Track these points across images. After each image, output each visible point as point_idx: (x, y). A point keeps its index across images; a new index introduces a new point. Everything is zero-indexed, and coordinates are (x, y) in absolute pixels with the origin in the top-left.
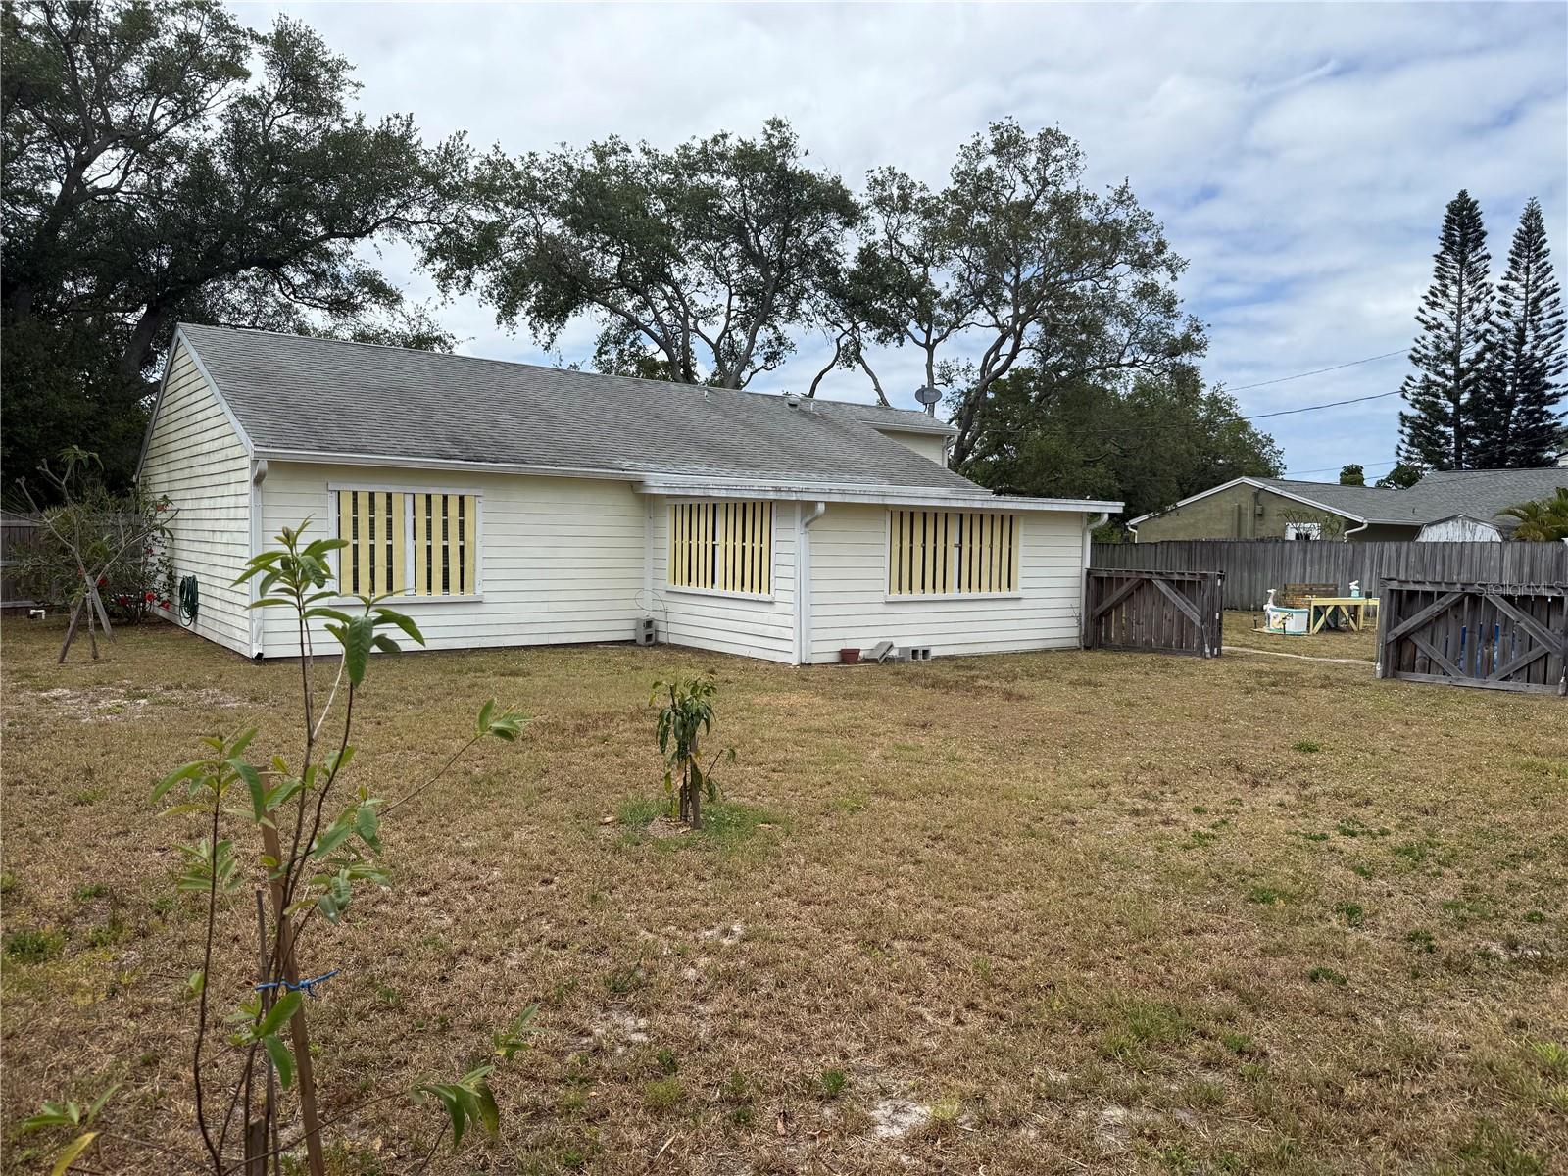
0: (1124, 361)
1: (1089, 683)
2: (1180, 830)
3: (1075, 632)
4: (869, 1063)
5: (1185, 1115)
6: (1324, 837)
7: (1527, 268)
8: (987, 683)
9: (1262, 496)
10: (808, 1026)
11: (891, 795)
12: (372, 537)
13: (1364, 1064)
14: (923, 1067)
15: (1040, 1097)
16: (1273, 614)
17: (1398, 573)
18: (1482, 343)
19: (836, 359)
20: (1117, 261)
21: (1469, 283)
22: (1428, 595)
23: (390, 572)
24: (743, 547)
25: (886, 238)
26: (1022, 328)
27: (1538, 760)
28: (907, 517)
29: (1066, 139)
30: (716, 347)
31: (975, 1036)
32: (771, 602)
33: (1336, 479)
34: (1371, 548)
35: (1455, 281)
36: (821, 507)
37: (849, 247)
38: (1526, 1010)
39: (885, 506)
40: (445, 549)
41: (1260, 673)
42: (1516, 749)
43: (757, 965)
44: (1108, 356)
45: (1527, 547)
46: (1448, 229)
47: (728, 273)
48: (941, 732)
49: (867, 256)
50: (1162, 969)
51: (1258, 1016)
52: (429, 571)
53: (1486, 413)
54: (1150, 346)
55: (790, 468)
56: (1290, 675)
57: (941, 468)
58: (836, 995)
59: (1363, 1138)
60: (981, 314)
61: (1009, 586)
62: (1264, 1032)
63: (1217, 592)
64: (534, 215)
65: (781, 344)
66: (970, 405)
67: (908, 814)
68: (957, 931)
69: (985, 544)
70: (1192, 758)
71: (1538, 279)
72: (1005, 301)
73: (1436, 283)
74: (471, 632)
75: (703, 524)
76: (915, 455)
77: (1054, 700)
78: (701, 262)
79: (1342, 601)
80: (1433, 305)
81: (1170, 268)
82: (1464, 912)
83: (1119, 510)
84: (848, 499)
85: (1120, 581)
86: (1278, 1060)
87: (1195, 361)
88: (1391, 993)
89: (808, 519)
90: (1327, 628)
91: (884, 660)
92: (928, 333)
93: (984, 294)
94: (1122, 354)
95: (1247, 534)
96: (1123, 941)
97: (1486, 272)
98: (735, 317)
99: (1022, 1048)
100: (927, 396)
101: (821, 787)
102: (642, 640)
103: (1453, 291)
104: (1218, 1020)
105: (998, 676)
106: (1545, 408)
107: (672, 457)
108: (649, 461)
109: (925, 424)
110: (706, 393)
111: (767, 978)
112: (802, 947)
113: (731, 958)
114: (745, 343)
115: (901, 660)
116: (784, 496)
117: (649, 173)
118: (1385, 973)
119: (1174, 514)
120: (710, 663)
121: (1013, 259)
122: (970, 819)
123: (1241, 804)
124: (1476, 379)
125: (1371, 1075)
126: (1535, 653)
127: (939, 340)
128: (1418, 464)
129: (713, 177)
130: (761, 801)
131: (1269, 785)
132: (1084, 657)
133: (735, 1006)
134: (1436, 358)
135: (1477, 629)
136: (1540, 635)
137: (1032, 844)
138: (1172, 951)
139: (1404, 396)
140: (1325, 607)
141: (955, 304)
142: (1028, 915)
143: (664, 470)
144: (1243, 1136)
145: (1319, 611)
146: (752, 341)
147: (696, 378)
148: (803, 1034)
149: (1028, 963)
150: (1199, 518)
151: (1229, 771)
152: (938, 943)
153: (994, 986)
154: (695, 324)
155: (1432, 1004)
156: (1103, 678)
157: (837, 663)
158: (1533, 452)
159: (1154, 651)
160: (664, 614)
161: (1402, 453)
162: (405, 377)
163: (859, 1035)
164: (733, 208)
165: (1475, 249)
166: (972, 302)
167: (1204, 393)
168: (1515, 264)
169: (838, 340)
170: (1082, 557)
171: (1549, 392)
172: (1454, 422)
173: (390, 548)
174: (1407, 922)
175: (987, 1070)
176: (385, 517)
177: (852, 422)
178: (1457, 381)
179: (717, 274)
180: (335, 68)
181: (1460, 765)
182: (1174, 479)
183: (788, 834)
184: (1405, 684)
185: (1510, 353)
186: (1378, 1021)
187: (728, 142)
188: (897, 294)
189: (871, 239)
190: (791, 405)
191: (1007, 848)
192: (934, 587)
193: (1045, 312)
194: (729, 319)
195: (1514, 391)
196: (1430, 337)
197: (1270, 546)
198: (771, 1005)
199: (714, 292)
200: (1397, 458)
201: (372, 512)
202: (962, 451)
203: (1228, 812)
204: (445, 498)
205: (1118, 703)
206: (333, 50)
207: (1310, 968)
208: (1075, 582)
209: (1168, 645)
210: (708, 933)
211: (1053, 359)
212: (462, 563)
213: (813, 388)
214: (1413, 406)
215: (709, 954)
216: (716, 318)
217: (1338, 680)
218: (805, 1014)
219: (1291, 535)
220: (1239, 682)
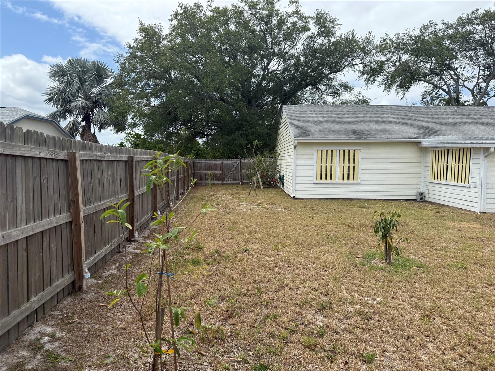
4: (393, 356)
12: (326, 163)
23: (331, 174)
24: (459, 166)
30: (472, 91)
32: (469, 187)
36: (492, 149)
40: (349, 167)
47: (479, 62)
52: (343, 174)
55: (489, 135)
64: (399, 55)
67: (485, 274)
74: (356, 193)
75: (444, 157)
78: (467, 59)
89: (486, 154)
98: (482, 78)
102: (418, 199)
107: (435, 133)
108: (425, 135)
110: (456, 108)
113: (368, 308)
114: (485, 87)
117: (445, 31)
129: (472, 27)
133: (357, 323)
143: (430, 138)
146: (488, 86)
154: (463, 83)
160: (427, 190)
162: (343, 114)
164: (481, 37)
173: (331, 166)
176: (330, 157)
179: (474, 63)
180: (333, 21)
183: (424, 272)
187: (479, 12)
194: (479, 79)
199: (473, 70)
201: (327, 156)
204: (349, 151)
206: (332, 16)
210: (366, 298)
212: (354, 171)
215: (361, 305)
216: (473, 80)
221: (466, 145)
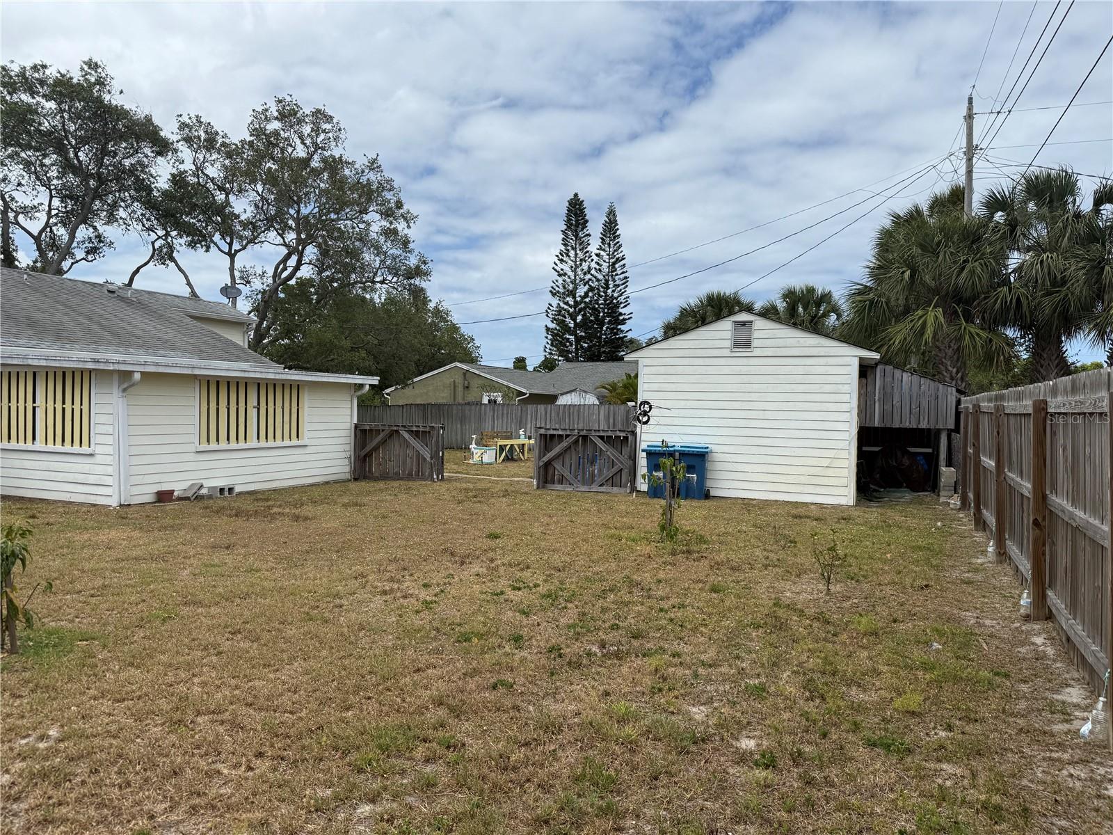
0: (378, 279)
1: (356, 504)
2: (413, 601)
3: (347, 469)
4: (174, 817)
5: (413, 799)
6: (502, 593)
7: (609, 244)
8: (280, 510)
9: (468, 375)
10: (119, 800)
11: (199, 604)
13: (522, 738)
14: (219, 810)
15: (310, 812)
16: (475, 451)
17: (546, 424)
18: (587, 286)
19: (152, 257)
20: (371, 209)
21: (580, 250)
22: (560, 436)
24: (64, 409)
25: (194, 168)
26: (303, 249)
27: (617, 532)
28: (213, 385)
29: (331, 117)
30: (37, 239)
31: (261, 777)
32: (91, 455)
33: (511, 366)
34: (530, 408)
35: (573, 249)
36: (137, 376)
37: (162, 173)
38: (609, 684)
39: (195, 376)
41: (467, 490)
42: (606, 526)
43: (72, 760)
44: (366, 275)
45: (612, 407)
46: (568, 215)
47: (48, 178)
48: (242, 551)
49: (178, 180)
50: (399, 700)
51: (460, 720)
53: (590, 328)
54: (394, 271)
55: (110, 343)
56: (485, 490)
57: (242, 348)
58: (145, 770)
59: (522, 786)
60: (272, 235)
61: (298, 437)
62: (463, 730)
63: (440, 438)
65: (100, 241)
66: (265, 302)
67: (213, 617)
68: (250, 700)
69: (279, 407)
70: (424, 550)
71: (615, 251)
72: (290, 228)
73: (563, 248)
75: (23, 388)
76: (220, 337)
77: (330, 519)
78: (21, 167)
79: (515, 442)
80: (562, 261)
81: (405, 219)
82: (579, 630)
83: (376, 383)
84: (161, 370)
85: (378, 432)
86: (472, 747)
87: (424, 285)
88: (539, 688)
89: (125, 385)
90: (507, 459)
91: (196, 498)
92: (230, 244)
93: (275, 221)
94: (375, 274)
95: (460, 400)
96: (373, 685)
97: (589, 244)
98: (57, 215)
99: (297, 779)
100: (230, 291)
101: (137, 604)
103: (572, 253)
104: (435, 728)
105: (289, 504)
106: (619, 327)
109: (228, 313)
110: (25, 276)
111: (82, 769)
112: (115, 737)
113: (46, 758)
114: (66, 238)
115: (210, 497)
116: (102, 366)
118: (535, 676)
119: (411, 387)
120: (31, 509)
121: (295, 198)
122: (262, 614)
123: (453, 578)
124: (585, 308)
125: (527, 744)
126: (615, 469)
127: (240, 250)
128: (556, 357)
129: (34, 98)
130: (80, 622)
131: (471, 563)
132: (353, 486)
133: (50, 798)
134: (564, 293)
135: (586, 457)
136: (617, 459)
137: (311, 626)
138: (406, 686)
139: (547, 316)
140: (506, 446)
141: (250, 225)
142: (305, 679)
144: (449, 803)
145: (502, 448)
146: (72, 236)
147: (16, 263)
148: (114, 807)
149: (303, 714)
150: (430, 388)
151: (447, 556)
152: (234, 713)
153: (277, 736)
154: (16, 217)
155: (561, 690)
156: (366, 500)
157: (155, 503)
158: (614, 352)
159: (401, 479)
161: (547, 350)
163: (165, 797)
164: (52, 126)
165: (582, 230)
166: (265, 225)
167: (431, 305)
168: (603, 241)
169: (153, 243)
170: (352, 415)
171: (621, 318)
172: (573, 333)
174: (547, 641)
175: (270, 801)
177: (166, 309)
178: (575, 308)
179: (38, 178)
181: (578, 539)
182: (413, 363)
183: (104, 647)
184: (549, 492)
185: (602, 294)
186: (531, 708)
187: (48, 72)
188: (204, 213)
189: (182, 167)
190: (109, 291)
191: (291, 632)
192: (237, 439)
193: (320, 240)
194: (49, 216)
195: (604, 317)
196: (560, 280)
197: (473, 407)
198: (85, 790)
199: (35, 193)
200: (544, 354)
202: (260, 336)
203: (445, 584)
205: (376, 517)
207: (492, 680)
208: (346, 433)
209: (410, 474)
210: (24, 742)
211: (327, 273)
213: (131, 280)
214: (552, 322)
215: (24, 759)
216: (37, 215)
217: (513, 492)
218: (116, 791)
219: (485, 400)
220: (454, 496)
221: (81, 363)
